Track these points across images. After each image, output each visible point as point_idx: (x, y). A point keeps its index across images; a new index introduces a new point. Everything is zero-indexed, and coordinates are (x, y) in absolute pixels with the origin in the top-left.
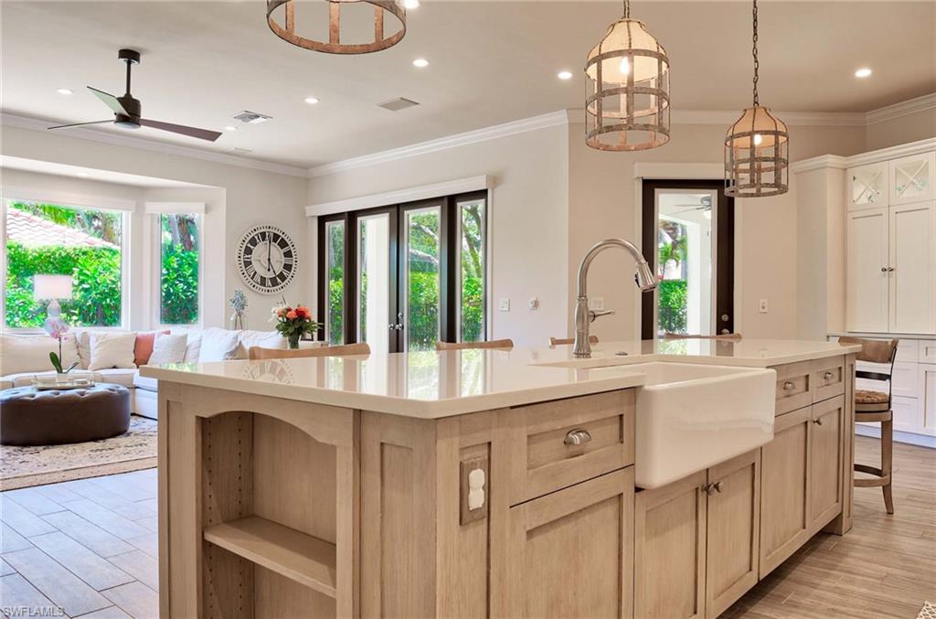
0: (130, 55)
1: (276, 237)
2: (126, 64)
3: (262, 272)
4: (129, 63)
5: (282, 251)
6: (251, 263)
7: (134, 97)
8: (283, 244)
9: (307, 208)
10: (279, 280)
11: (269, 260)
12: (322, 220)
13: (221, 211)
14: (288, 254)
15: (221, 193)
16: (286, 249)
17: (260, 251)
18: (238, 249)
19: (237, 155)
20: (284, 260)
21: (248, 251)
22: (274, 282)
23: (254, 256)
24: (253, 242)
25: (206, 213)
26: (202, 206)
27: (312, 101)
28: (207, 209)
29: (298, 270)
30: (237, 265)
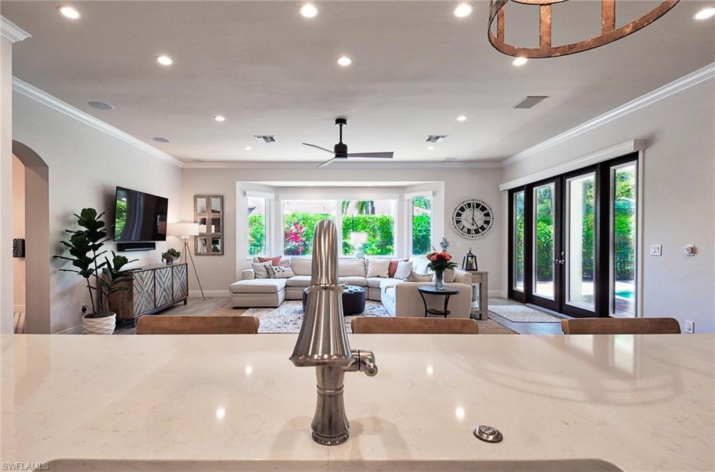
0: (341, 121)
1: (478, 205)
2: (339, 127)
3: (468, 226)
4: (341, 126)
5: (483, 213)
6: (461, 221)
7: (344, 143)
8: (483, 209)
9: (500, 186)
10: (480, 230)
11: (473, 219)
12: (512, 192)
13: (442, 195)
14: (487, 215)
15: (441, 185)
16: (485, 212)
17: (467, 214)
18: (452, 214)
19: (447, 162)
20: (484, 218)
21: (459, 215)
22: (477, 232)
23: (462, 218)
24: (462, 209)
25: (433, 196)
26: (431, 192)
27: (462, 118)
28: (434, 194)
29: (494, 224)
30: (452, 223)
